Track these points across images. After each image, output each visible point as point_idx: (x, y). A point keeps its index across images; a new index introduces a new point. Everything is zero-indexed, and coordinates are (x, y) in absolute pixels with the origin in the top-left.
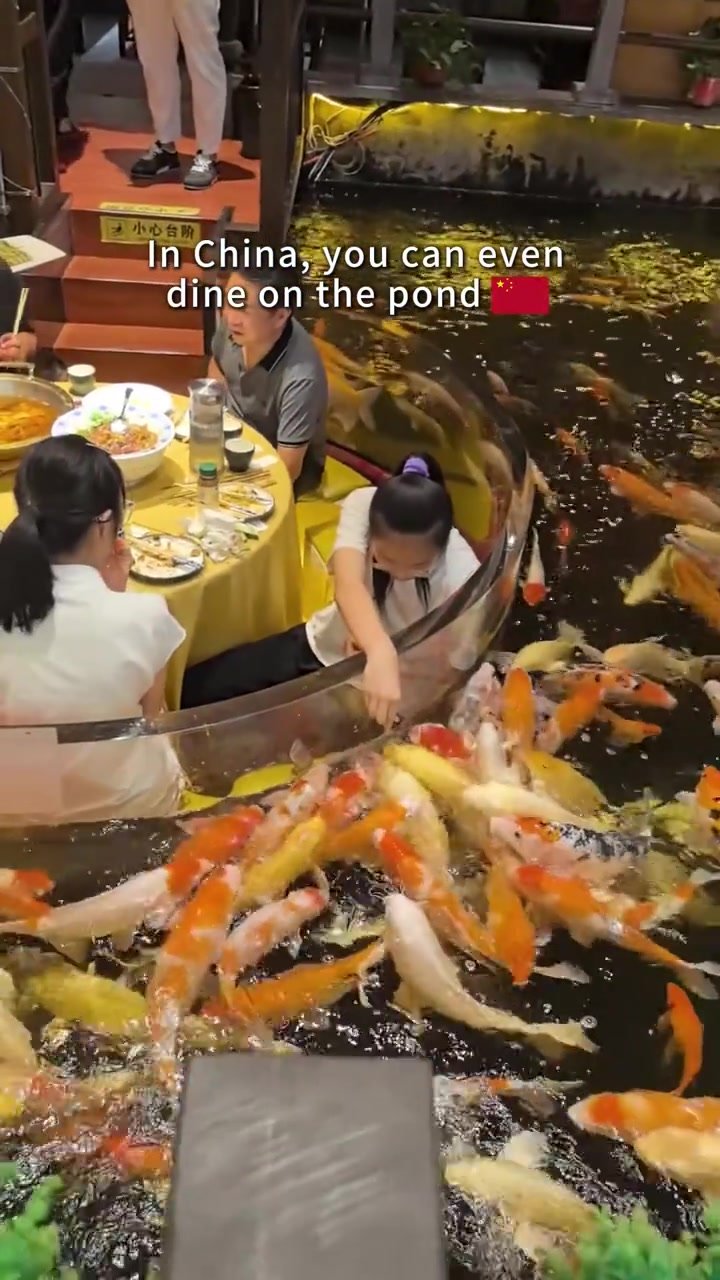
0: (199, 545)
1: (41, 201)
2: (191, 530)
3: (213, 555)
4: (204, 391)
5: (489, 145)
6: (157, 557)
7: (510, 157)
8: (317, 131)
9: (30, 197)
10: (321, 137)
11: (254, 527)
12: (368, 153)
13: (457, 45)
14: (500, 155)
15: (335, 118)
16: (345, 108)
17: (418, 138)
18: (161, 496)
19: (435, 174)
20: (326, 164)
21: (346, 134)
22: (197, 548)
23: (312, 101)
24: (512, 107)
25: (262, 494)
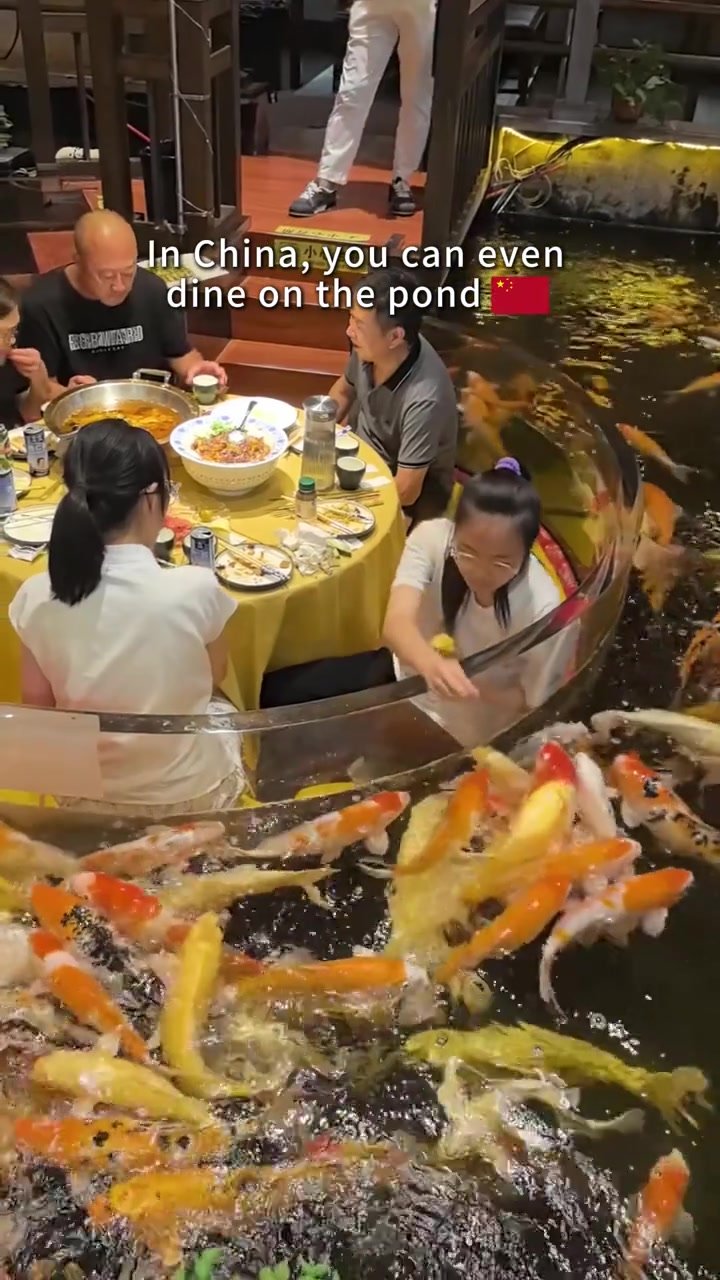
0: (290, 557)
1: (218, 222)
2: (285, 542)
3: (302, 569)
4: (317, 408)
5: (681, 182)
6: (248, 565)
7: (702, 195)
8: (505, 164)
9: (206, 218)
10: (509, 171)
11: (349, 545)
12: (555, 187)
13: (654, 81)
14: (692, 192)
15: (524, 152)
16: (533, 141)
17: (608, 173)
18: (268, 507)
19: (622, 211)
20: (510, 197)
21: (533, 167)
22: (289, 560)
23: (502, 135)
24: (708, 145)
25: (364, 513)
